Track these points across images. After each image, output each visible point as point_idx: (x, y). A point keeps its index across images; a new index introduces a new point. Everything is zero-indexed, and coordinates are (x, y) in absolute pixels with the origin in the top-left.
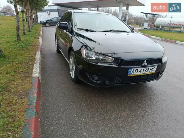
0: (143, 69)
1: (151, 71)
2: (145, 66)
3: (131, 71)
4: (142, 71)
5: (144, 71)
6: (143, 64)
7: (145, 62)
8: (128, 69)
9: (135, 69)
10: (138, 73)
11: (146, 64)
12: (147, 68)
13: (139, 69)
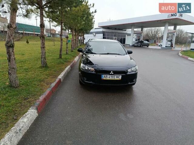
0: (111, 76)
1: (117, 78)
2: (112, 74)
3: (103, 77)
4: (110, 77)
5: (112, 78)
6: (111, 73)
7: (112, 72)
8: (101, 75)
9: (105, 76)
10: (108, 78)
11: (113, 73)
12: (114, 76)
13: (108, 76)
